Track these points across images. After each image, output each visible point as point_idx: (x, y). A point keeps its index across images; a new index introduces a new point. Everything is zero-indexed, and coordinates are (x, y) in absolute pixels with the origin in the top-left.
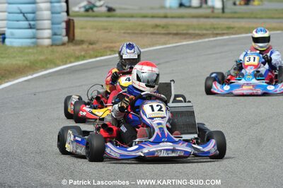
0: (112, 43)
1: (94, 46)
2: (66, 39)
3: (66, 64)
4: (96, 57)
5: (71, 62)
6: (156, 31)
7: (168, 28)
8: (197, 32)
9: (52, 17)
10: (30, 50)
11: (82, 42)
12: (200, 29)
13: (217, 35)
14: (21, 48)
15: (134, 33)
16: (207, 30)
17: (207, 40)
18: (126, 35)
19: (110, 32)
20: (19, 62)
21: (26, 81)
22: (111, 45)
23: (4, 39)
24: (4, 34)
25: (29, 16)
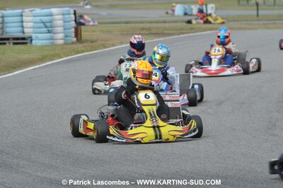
1: (93, 44)
2: (75, 39)
3: (68, 56)
4: (92, 51)
5: (72, 55)
6: (143, 32)
9: (64, 25)
10: (47, 48)
11: (87, 41)
12: (173, 30)
13: (183, 33)
14: (40, 46)
15: (127, 34)
16: (176, 30)
20: (34, 57)
22: (105, 43)
23: (31, 40)
24: (31, 37)
25: (48, 24)
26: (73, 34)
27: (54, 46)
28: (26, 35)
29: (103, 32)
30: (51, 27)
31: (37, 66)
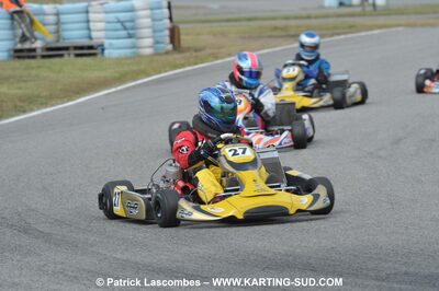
1: (199, 54)
2: (170, 47)
3: (160, 72)
4: (196, 64)
5: (166, 71)
6: (275, 33)
9: (153, 25)
10: (128, 61)
11: (188, 49)
13: (338, 34)
14: (117, 59)
20: (108, 75)
22: (216, 51)
23: (103, 50)
24: (102, 45)
25: (128, 25)
26: (168, 39)
27: (137, 57)
28: (93, 43)
29: (214, 35)
30: (133, 29)
31: (113, 90)
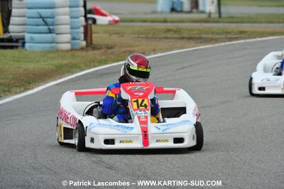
0: (128, 47)
1: (112, 50)
2: (84, 43)
3: (90, 67)
5: (94, 66)
6: (169, 36)
7: (180, 32)
8: (210, 36)
9: (71, 22)
10: (51, 55)
12: (213, 33)
14: (42, 52)
15: (147, 38)
16: (218, 34)
17: (223, 44)
18: (140, 39)
19: (123, 36)
21: (56, 85)
24: (24, 39)
25: (49, 20)
26: (82, 36)
